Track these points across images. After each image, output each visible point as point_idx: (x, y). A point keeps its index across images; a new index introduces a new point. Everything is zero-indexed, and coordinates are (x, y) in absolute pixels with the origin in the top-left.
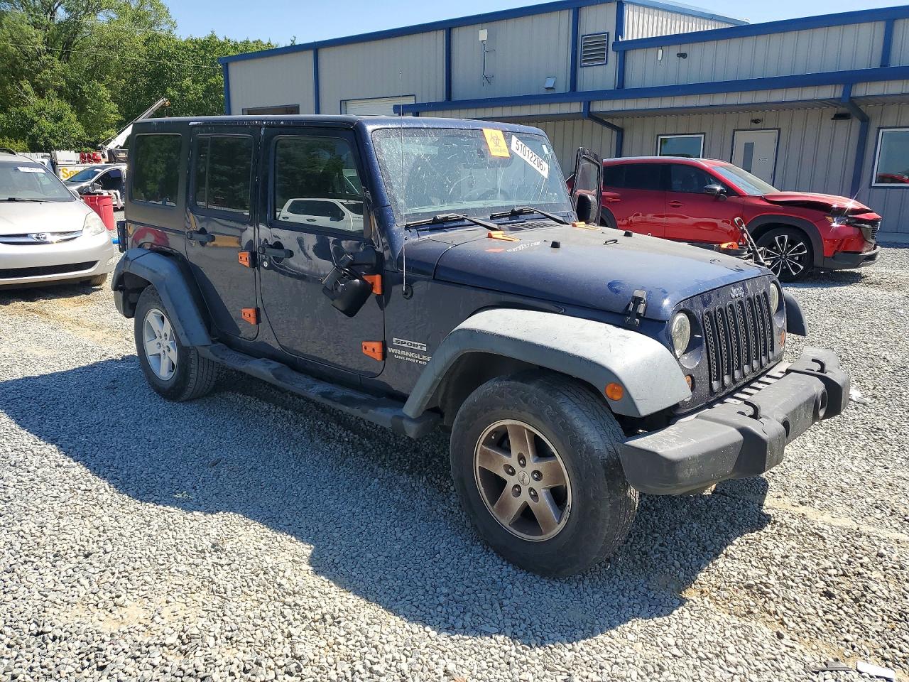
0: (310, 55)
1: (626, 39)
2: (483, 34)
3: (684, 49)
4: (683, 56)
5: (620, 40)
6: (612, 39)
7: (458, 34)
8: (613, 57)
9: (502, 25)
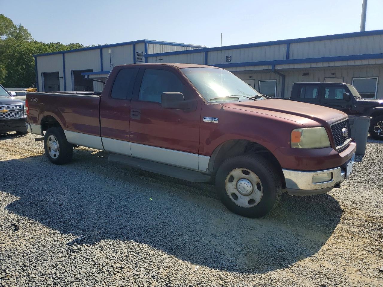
0: (61, 55)
1: (148, 54)
2: (110, 51)
3: (162, 58)
4: (162, 60)
5: (146, 54)
6: (144, 54)
7: (104, 50)
8: (144, 59)
9: (115, 49)
